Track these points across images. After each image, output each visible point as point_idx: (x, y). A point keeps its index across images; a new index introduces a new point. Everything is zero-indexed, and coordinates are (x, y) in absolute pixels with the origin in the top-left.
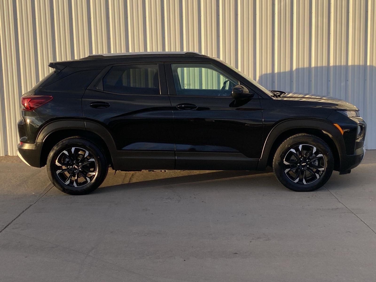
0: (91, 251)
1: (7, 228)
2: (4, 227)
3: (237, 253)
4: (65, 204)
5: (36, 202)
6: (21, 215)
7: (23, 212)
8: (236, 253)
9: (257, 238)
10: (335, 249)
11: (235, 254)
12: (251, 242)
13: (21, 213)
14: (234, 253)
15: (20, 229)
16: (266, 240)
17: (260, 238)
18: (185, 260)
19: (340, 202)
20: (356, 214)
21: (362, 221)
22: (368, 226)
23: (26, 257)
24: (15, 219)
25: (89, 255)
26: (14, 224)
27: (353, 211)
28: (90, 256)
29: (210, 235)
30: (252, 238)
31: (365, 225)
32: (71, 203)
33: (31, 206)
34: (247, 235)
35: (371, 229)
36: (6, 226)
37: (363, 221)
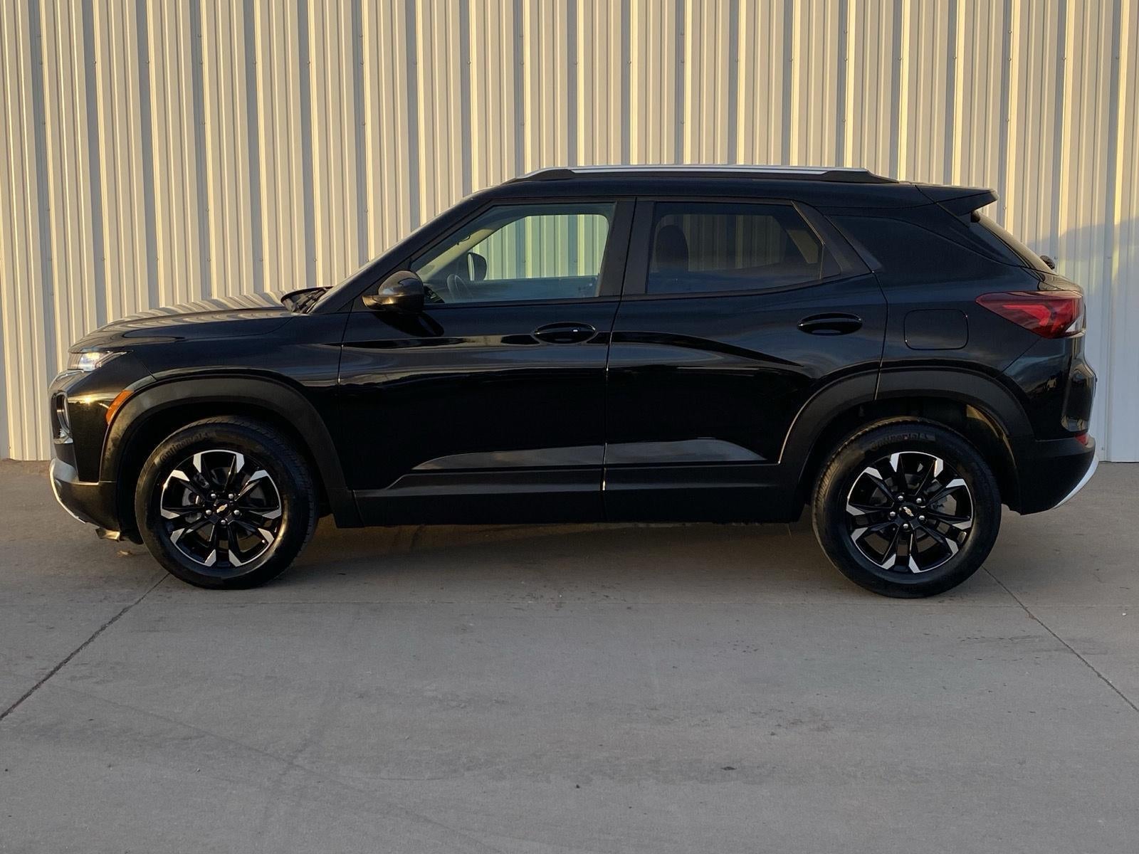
0: (302, 751)
1: (54, 676)
2: (48, 672)
3: (732, 766)
4: (226, 606)
5: (140, 600)
6: (96, 640)
7: (103, 628)
8: (730, 768)
9: (793, 723)
10: (1025, 762)
11: (725, 769)
12: (773, 734)
13: (97, 633)
14: (723, 767)
15: (95, 680)
16: (818, 730)
17: (801, 722)
18: (580, 785)
19: (1033, 618)
20: (1084, 653)
21: (1099, 675)
22: (1120, 693)
23: (110, 766)
24: (78, 651)
25: (296, 763)
26: (76, 665)
27: (1072, 648)
28: (298, 766)
29: (652, 709)
30: (777, 724)
31: (1110, 688)
32: (243, 605)
33: (125, 610)
34: (760, 713)
35: (1129, 702)
36: (52, 669)
37: (1103, 679)
